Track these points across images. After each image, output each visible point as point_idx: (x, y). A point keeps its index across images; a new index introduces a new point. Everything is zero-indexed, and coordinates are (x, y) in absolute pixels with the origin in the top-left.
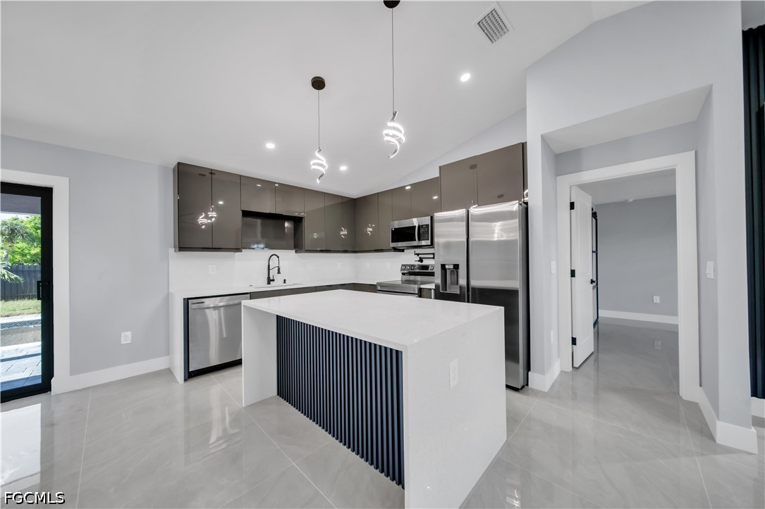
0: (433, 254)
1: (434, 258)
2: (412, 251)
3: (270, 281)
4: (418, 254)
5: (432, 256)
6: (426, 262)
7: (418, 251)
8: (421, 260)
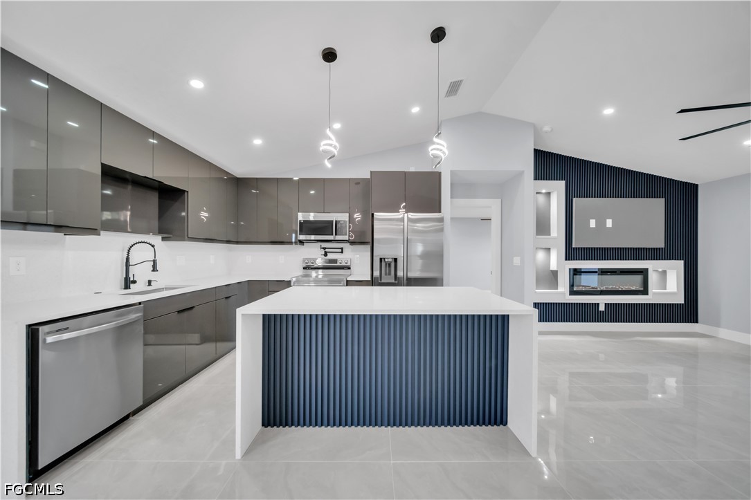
0: (342, 249)
1: (342, 252)
2: (319, 244)
3: (128, 283)
4: (324, 248)
5: (340, 250)
6: (330, 256)
7: (325, 245)
8: (326, 255)
